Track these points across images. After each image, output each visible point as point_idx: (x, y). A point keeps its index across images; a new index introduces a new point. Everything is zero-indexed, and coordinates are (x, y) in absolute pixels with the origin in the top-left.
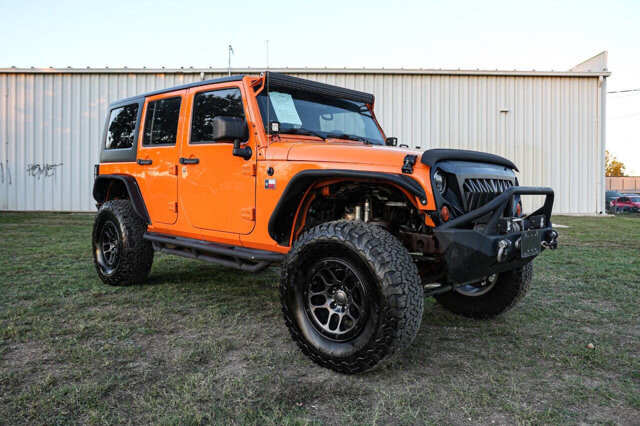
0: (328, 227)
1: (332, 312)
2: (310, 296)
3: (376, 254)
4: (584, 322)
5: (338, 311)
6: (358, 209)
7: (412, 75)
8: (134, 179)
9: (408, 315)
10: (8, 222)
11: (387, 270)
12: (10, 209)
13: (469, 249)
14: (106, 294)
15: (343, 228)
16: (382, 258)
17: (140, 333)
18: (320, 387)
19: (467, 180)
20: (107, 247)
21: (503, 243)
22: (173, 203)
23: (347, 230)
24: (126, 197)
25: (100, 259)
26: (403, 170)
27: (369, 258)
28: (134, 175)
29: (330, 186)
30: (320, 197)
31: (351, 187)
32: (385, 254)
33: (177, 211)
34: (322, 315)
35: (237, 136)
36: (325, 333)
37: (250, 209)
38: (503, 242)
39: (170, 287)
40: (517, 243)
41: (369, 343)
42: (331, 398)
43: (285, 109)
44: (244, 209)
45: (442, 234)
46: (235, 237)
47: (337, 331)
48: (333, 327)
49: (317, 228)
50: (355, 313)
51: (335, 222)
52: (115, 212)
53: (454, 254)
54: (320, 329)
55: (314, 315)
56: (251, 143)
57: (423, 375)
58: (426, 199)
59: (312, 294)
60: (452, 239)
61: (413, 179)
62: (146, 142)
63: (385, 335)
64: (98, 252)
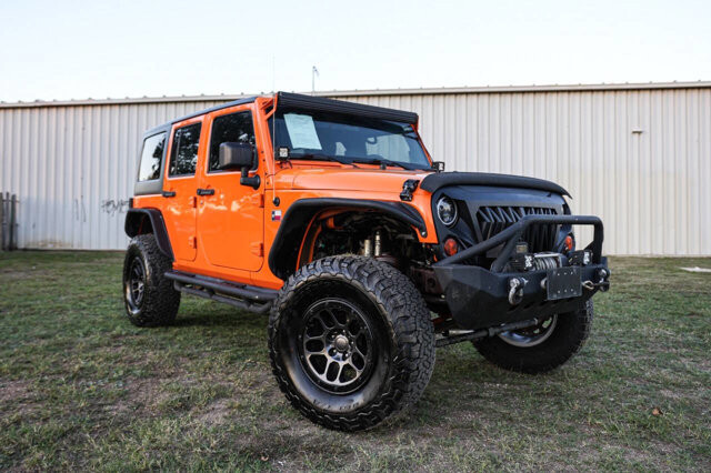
0: (332, 262)
1: (330, 360)
2: (305, 341)
3: (388, 297)
4: (666, 385)
5: (338, 359)
6: (367, 242)
7: (523, 92)
8: (159, 212)
9: (421, 367)
10: (78, 261)
11: (401, 315)
12: (84, 248)
13: (471, 288)
14: (127, 334)
15: (350, 264)
16: (395, 301)
17: (135, 375)
18: (298, 441)
19: (482, 208)
20: (136, 285)
21: (515, 282)
22: (191, 238)
23: (354, 266)
24: (152, 231)
25: (129, 297)
26: (402, 197)
27: (379, 300)
28: (161, 208)
29: (334, 216)
30: (326, 230)
31: (356, 218)
32: (398, 297)
33: (196, 246)
34: (319, 363)
35: (244, 163)
36: (322, 384)
37: (258, 243)
38: (514, 280)
39: (196, 330)
40: (543, 283)
41: (375, 397)
42: (303, 454)
43: (303, 132)
44: (253, 244)
45: (442, 270)
46: (245, 275)
47: (337, 382)
48: (331, 377)
49: (319, 262)
50: (358, 361)
51: (340, 257)
52: (141, 248)
53: (455, 294)
54: (316, 379)
55: (309, 362)
56: (260, 171)
57: (424, 436)
58: (425, 230)
59: (308, 338)
60: (451, 276)
61: (412, 207)
62: (171, 174)
63: (394, 389)
64: (128, 291)
